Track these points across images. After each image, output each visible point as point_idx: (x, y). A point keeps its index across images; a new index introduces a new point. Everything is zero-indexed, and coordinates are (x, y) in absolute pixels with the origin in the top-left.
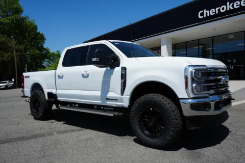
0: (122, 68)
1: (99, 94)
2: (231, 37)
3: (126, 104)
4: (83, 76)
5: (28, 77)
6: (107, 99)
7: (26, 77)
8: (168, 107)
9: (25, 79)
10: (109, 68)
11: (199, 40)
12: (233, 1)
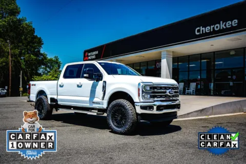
0: (104, 81)
1: (88, 99)
2: (232, 53)
3: (105, 106)
4: (78, 86)
6: (93, 103)
7: (32, 85)
8: (128, 107)
9: (31, 86)
10: (95, 81)
11: (201, 54)
12: (225, 21)
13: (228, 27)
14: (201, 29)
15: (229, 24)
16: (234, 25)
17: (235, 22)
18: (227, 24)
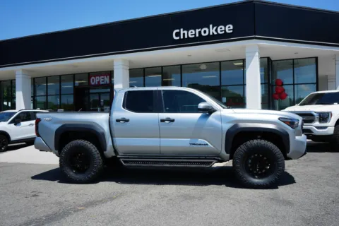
11: (162, 67)
12: (216, 24)
13: (220, 33)
14: (182, 32)
15: (221, 30)
16: (227, 31)
17: (229, 28)
18: (219, 30)
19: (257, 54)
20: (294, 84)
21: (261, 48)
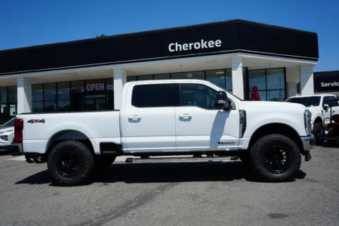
0: (240, 111)
3: (244, 146)
4: (181, 119)
5: (43, 121)
6: (219, 143)
10: (222, 111)
12: (207, 39)
13: (210, 47)
14: (177, 45)
15: (211, 44)
16: (217, 46)
17: (218, 43)
18: (209, 44)
19: (241, 65)
20: (266, 90)
21: (244, 60)
